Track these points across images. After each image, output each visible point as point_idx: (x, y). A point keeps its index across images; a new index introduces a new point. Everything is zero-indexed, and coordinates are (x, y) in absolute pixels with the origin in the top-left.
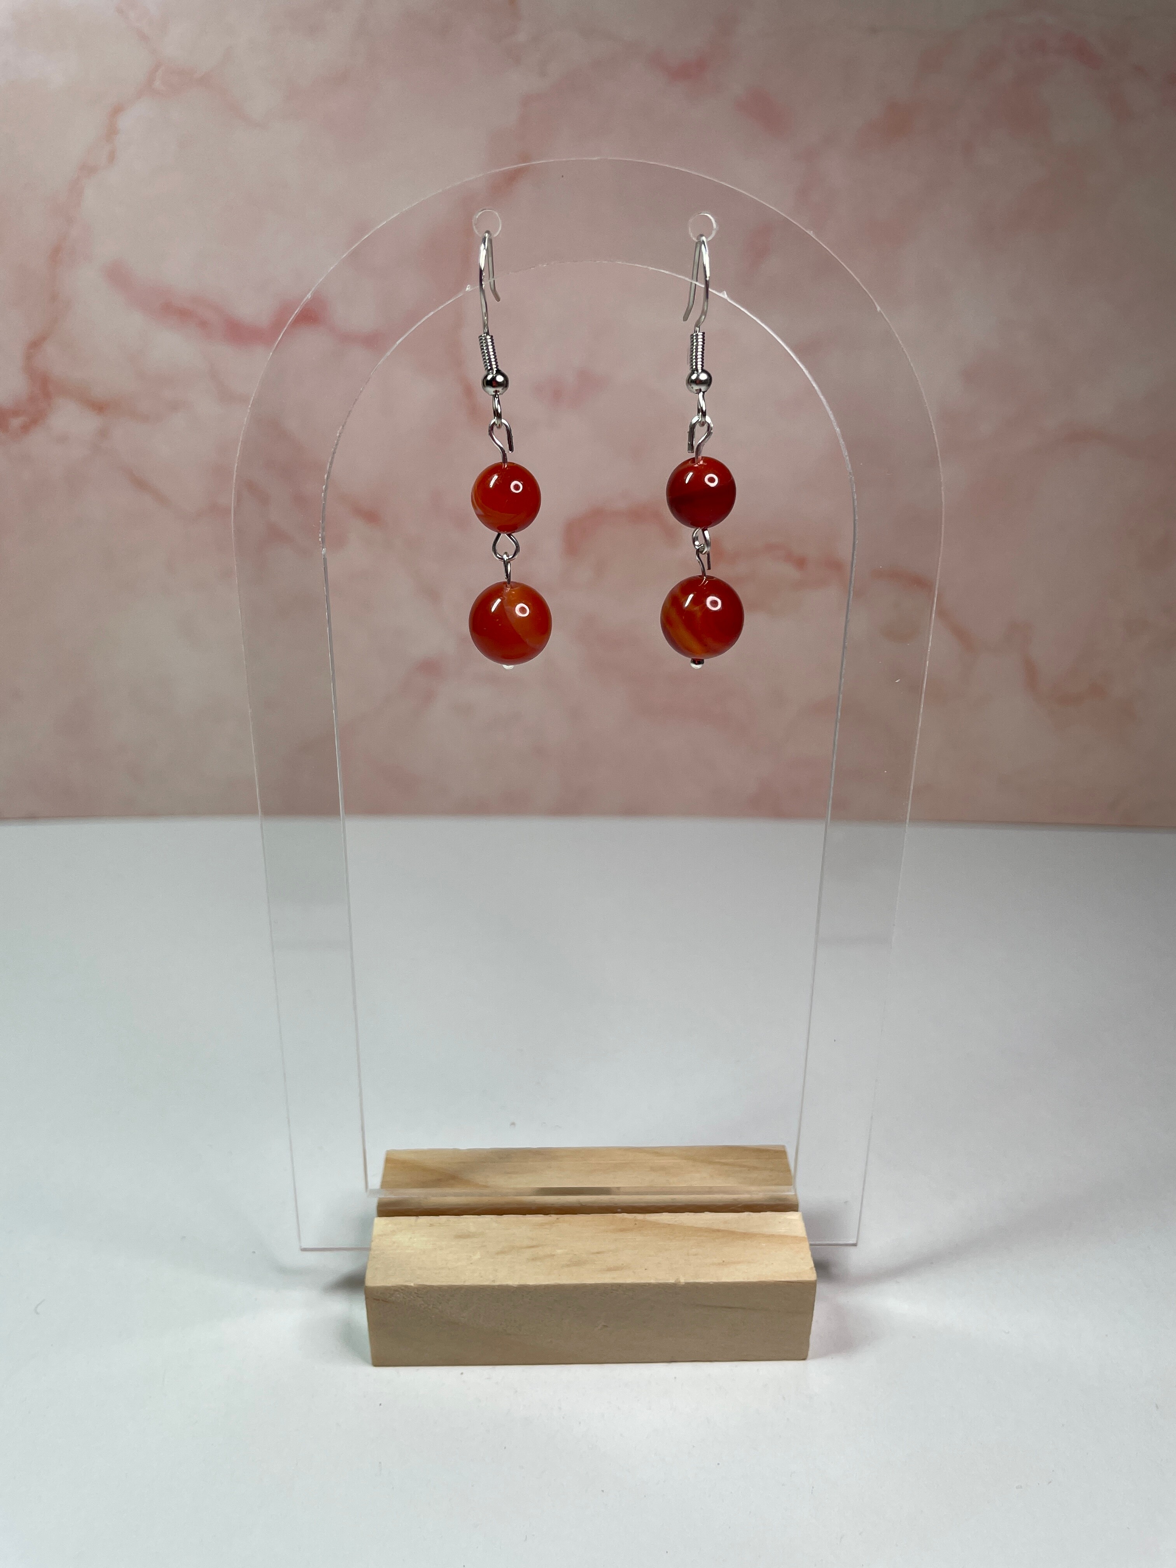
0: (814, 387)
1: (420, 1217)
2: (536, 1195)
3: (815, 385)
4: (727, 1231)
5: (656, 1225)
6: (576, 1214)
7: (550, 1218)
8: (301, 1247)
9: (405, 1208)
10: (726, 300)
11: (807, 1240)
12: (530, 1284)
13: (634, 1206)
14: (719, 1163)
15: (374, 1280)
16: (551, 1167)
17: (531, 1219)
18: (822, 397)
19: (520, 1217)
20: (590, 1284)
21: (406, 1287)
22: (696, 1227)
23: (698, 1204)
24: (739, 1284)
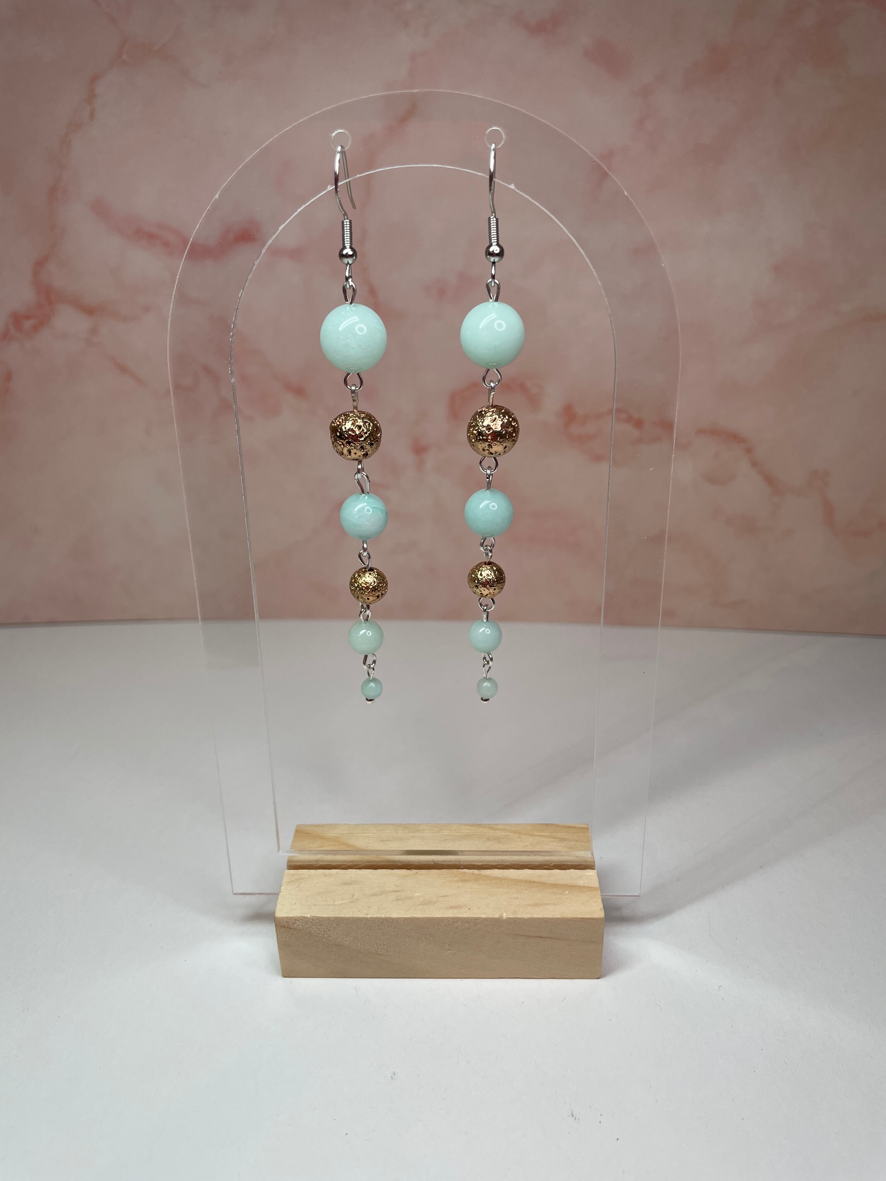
0: (580, 252)
1: (317, 870)
2: (402, 854)
3: (582, 251)
4: (540, 882)
5: (488, 877)
6: (430, 869)
7: (411, 872)
8: (233, 892)
9: (307, 864)
10: (513, 190)
11: (599, 889)
12: (394, 917)
13: (474, 865)
14: (537, 835)
15: (281, 912)
16: (413, 837)
17: (398, 872)
18: (587, 259)
19: (389, 871)
20: (437, 918)
21: (304, 917)
22: (518, 880)
23: (521, 864)
24: (546, 919)
